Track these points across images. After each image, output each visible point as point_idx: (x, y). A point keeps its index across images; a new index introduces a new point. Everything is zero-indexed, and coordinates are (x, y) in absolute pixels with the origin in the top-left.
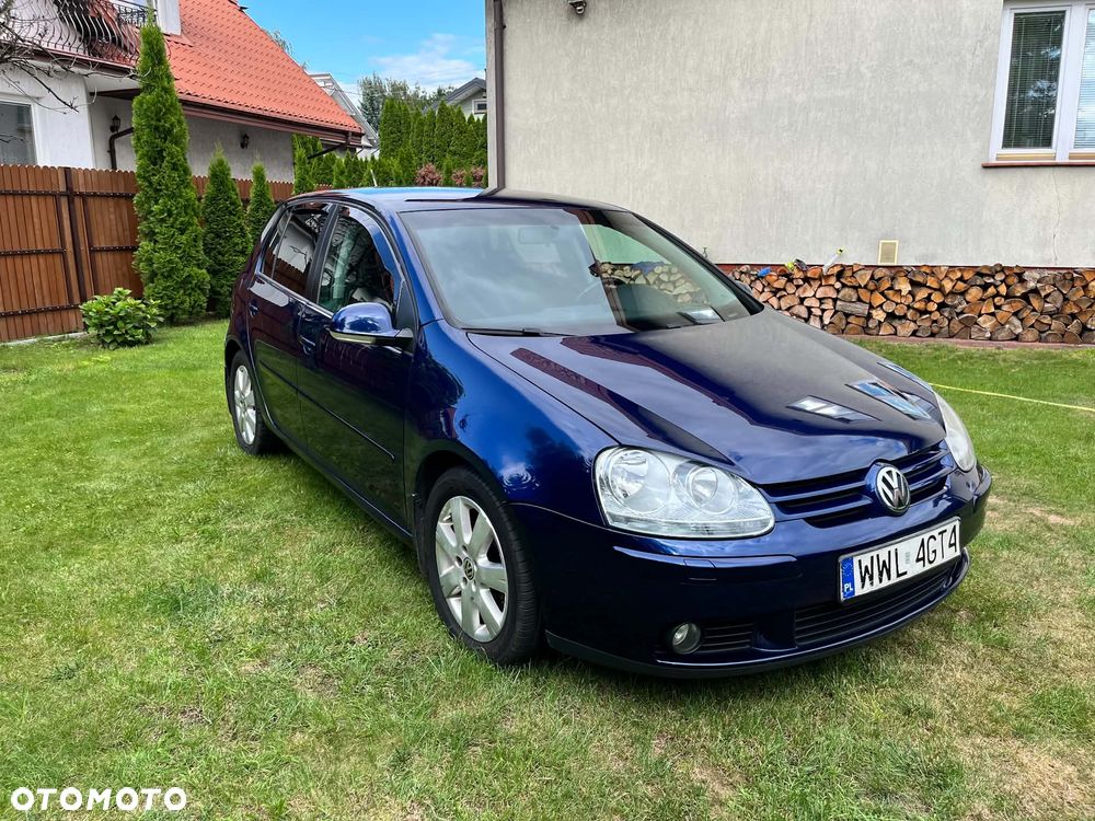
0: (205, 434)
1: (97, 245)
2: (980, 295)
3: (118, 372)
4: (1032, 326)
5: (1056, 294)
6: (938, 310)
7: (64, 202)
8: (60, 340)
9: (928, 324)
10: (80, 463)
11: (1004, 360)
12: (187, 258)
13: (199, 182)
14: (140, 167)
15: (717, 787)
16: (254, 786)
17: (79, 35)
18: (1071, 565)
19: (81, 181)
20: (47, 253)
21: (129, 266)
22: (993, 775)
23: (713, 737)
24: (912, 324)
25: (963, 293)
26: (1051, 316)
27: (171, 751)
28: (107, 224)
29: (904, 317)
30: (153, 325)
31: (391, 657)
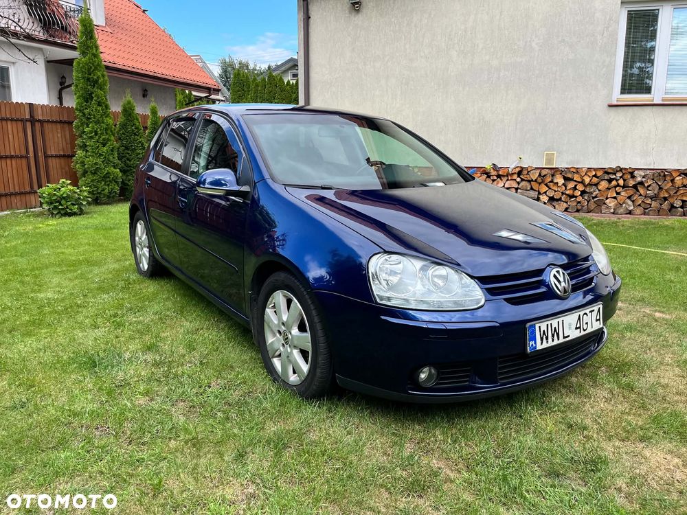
0: (116, 266)
1: (49, 153)
2: (607, 186)
3: (61, 231)
4: (639, 205)
5: (654, 185)
6: (581, 195)
7: (28, 125)
8: (25, 213)
9: (575, 204)
10: (35, 283)
11: (623, 226)
12: (107, 162)
13: (116, 115)
14: (78, 104)
15: (448, 472)
16: (143, 472)
17: (40, 24)
18: (670, 341)
19: (40, 112)
20: (17, 157)
21: (69, 166)
22: (627, 464)
23: (445, 442)
24: (565, 204)
25: (596, 185)
26: (651, 199)
27: (88, 452)
28: (56, 140)
29: (560, 199)
30: (84, 203)
31: (235, 395)
